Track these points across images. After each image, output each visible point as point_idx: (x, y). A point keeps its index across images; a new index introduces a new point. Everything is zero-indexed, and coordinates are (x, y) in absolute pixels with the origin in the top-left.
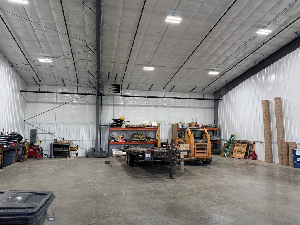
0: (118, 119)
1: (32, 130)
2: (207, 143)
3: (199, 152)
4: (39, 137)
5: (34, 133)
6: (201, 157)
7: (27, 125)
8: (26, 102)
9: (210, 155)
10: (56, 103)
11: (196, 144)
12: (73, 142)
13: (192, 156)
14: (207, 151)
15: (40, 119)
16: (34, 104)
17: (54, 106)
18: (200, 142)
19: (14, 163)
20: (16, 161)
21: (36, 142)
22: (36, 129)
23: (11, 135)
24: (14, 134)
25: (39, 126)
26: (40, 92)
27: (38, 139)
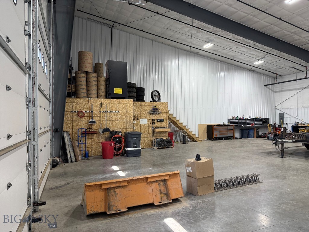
1: (280, 114)
5: (282, 117)
7: (277, 110)
8: (275, 92)
10: (297, 89)
15: (286, 105)
16: (280, 93)
17: (295, 92)
19: (254, 138)
20: (255, 136)
21: (283, 124)
22: (283, 114)
23: (253, 119)
24: (258, 118)
25: (285, 111)
26: (277, 83)
27: (285, 121)
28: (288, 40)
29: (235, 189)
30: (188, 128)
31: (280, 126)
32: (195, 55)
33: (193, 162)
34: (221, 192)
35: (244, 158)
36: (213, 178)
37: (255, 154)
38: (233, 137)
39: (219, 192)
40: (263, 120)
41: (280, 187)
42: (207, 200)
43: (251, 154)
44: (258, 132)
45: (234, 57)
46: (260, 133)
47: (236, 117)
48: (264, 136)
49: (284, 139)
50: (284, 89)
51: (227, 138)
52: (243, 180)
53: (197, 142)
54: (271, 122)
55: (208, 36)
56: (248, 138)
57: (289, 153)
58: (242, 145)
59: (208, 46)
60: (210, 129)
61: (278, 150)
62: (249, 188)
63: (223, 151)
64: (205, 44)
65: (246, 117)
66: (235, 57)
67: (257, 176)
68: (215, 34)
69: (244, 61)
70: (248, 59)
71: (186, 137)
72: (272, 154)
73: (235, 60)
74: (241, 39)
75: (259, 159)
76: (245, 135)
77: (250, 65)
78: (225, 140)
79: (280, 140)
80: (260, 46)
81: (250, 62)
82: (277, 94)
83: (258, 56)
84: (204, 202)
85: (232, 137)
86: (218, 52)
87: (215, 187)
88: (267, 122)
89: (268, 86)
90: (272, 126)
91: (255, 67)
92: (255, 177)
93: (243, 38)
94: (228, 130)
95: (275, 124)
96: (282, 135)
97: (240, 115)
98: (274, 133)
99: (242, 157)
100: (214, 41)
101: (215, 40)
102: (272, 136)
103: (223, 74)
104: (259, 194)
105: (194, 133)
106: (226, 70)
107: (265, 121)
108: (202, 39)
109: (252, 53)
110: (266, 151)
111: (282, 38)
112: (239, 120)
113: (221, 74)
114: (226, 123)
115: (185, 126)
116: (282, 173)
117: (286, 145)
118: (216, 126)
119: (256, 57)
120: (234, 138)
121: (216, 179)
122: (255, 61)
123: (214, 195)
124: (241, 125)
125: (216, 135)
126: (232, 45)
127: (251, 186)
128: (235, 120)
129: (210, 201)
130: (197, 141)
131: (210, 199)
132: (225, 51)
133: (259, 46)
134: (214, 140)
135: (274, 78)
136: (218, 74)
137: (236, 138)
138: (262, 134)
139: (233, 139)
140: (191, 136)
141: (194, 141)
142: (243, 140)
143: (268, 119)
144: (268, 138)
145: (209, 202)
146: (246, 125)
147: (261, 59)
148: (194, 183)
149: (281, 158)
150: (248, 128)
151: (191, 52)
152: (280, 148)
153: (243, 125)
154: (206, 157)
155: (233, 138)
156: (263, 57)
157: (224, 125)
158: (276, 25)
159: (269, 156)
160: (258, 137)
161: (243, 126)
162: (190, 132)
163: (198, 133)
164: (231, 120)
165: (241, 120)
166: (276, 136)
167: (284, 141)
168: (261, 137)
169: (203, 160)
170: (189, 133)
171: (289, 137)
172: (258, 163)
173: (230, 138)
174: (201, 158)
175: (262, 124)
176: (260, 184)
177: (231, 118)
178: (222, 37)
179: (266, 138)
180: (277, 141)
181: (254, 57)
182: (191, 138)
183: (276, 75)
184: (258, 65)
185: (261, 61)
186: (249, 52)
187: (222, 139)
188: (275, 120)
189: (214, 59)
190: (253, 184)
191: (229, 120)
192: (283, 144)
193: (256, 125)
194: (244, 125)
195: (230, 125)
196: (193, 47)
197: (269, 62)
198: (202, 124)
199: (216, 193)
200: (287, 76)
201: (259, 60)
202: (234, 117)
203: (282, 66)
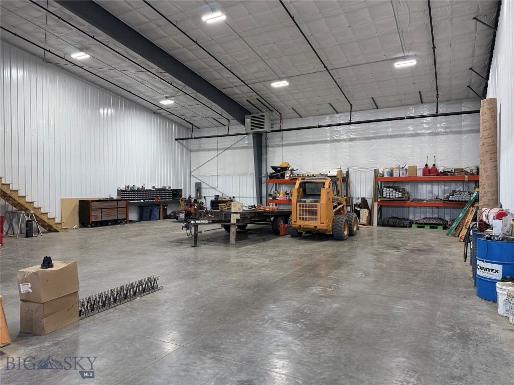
0: (277, 167)
1: (197, 184)
2: (318, 204)
3: (303, 218)
4: (204, 193)
5: (199, 188)
6: (305, 227)
7: (192, 178)
8: (190, 151)
9: (323, 223)
10: (218, 150)
11: (298, 204)
12: (236, 199)
13: (293, 223)
14: (318, 217)
15: (205, 170)
16: (198, 153)
17: (215, 153)
18: (305, 202)
19: (159, 219)
20: (161, 217)
21: (201, 198)
22: (201, 183)
23: (159, 190)
24: (165, 189)
25: (204, 179)
26: (192, 138)
27: (203, 195)
28: (206, 76)
29: (118, 307)
30: (39, 206)
31: (196, 200)
32: (55, 67)
33: (36, 273)
34: (91, 318)
35: (139, 254)
36: (77, 297)
37: (158, 246)
38: (126, 219)
39: (87, 319)
40: (173, 192)
41: (186, 292)
42: (62, 339)
43: (152, 245)
44: (165, 210)
45: (127, 85)
46: (169, 212)
47: (131, 186)
48: (174, 217)
49: (198, 219)
50: (201, 148)
51: (115, 222)
52: (141, 287)
53: (59, 232)
54: (185, 195)
55: (80, 39)
56: (150, 219)
57: (205, 238)
58: (139, 232)
59: (80, 56)
60: (85, 207)
61: (190, 236)
62: (142, 301)
63: (106, 245)
64: (75, 52)
65: (149, 187)
66: (131, 87)
67: (155, 280)
68: (93, 38)
69: (145, 95)
70: (150, 94)
71: (34, 224)
72: (182, 243)
73: (130, 92)
74: (139, 58)
75: (163, 252)
76: (146, 215)
77: (154, 105)
78: (112, 225)
79: (192, 222)
80: (168, 76)
81: (154, 99)
82: (192, 154)
83: (166, 93)
84: (56, 344)
85: (124, 219)
86: (101, 72)
87: (81, 310)
88: (178, 194)
89: (181, 141)
90: (185, 200)
91: (162, 109)
92: (152, 283)
93: (143, 58)
94: (117, 208)
95: (190, 198)
96: (195, 214)
97: (137, 183)
98: (186, 211)
99: (136, 252)
100: (93, 51)
101: (94, 48)
102: (182, 216)
103: (110, 111)
104: (156, 308)
105: (51, 216)
106: (115, 105)
107: (177, 193)
108: (68, 42)
109: (157, 84)
110: (175, 239)
111: (199, 71)
112: (136, 191)
113: (105, 111)
114: (115, 196)
115: (33, 203)
116: (192, 270)
117: (200, 228)
118: (97, 201)
119: (164, 93)
120: (128, 221)
121: (83, 296)
122: (162, 99)
123: (78, 326)
124: (140, 200)
125: (96, 217)
126: (124, 65)
127: (144, 298)
128: (130, 191)
129: (68, 339)
130: (58, 229)
131: (68, 335)
132: (112, 73)
133: (166, 76)
134: (92, 227)
135: (189, 129)
136: (101, 111)
137: (131, 222)
138: (172, 213)
139: (126, 223)
140: (45, 222)
141: (53, 230)
142: (143, 223)
143: (181, 190)
144: (177, 219)
145: (66, 341)
146: (147, 199)
147: (170, 97)
148: (37, 311)
149: (193, 248)
150: (151, 205)
151: (45, 60)
152: (193, 233)
153: (142, 199)
154: (63, 260)
155: (125, 221)
156: (173, 94)
157: (111, 200)
158: (190, 50)
159: (177, 246)
160: (165, 219)
161: (142, 201)
162: (42, 214)
163: (60, 216)
164: (124, 191)
165: (139, 191)
166: (188, 215)
167: (197, 222)
168: (170, 218)
169: (58, 265)
170: (41, 217)
171: (204, 216)
172: (160, 259)
173: (121, 222)
174: (53, 262)
175: (171, 198)
176: (159, 292)
177: (123, 187)
178: (107, 46)
179: (175, 220)
180: (189, 223)
181: (160, 91)
182: (46, 225)
183: (191, 126)
184: (166, 106)
185: (169, 101)
186: (153, 83)
187: (107, 225)
188: (189, 192)
189: (93, 83)
190: (148, 294)
191: (120, 192)
192: (196, 226)
193: (163, 199)
194: (144, 200)
195: (121, 200)
196: (49, 51)
197: (183, 104)
198: (70, 198)
199: (83, 321)
200: (206, 129)
201: (167, 98)
202: (128, 187)
203: (200, 113)
